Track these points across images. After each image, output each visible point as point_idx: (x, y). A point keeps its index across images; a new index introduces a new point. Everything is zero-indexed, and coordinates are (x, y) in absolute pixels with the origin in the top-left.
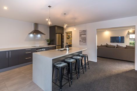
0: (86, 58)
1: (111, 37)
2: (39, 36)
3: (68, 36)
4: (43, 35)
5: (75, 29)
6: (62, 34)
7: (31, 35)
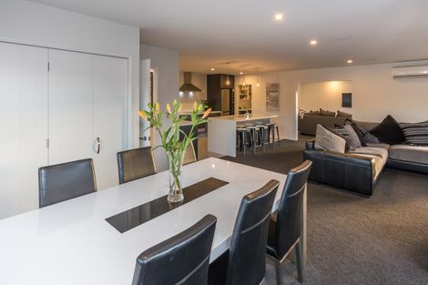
0: (275, 130)
1: (343, 94)
2: (191, 93)
3: (242, 92)
4: (197, 93)
5: (258, 85)
6: (231, 90)
7: (181, 93)
